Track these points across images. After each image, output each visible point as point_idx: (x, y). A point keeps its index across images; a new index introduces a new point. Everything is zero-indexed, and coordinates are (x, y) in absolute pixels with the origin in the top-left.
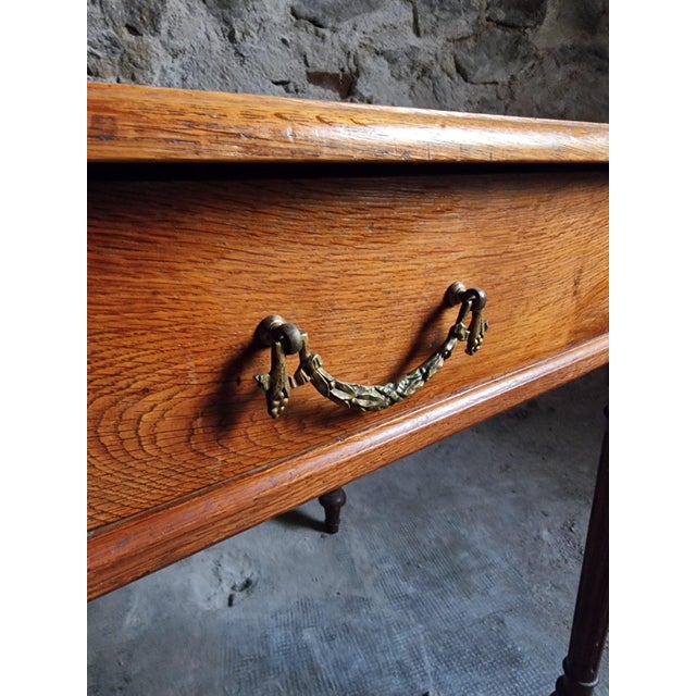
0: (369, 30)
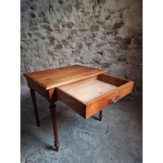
0: (105, 47)
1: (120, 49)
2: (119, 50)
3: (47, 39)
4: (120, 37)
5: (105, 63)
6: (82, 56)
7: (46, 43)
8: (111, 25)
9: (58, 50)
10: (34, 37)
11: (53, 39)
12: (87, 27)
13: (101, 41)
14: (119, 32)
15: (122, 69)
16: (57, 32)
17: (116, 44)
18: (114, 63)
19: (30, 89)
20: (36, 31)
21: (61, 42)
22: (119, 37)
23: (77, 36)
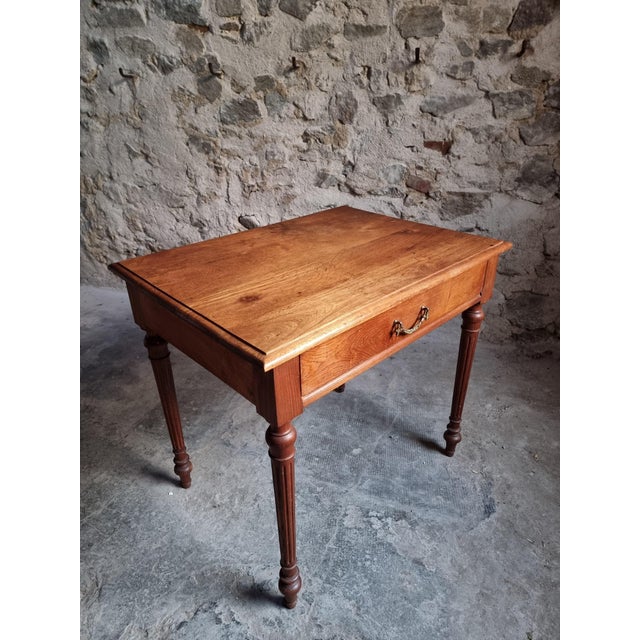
0: (463, 117)
1: (534, 126)
2: (531, 131)
3: (184, 69)
4: (542, 67)
5: (456, 194)
6: (350, 158)
7: (179, 94)
8: (503, 7)
9: (236, 129)
10: (119, 60)
11: (211, 71)
12: (383, 17)
13: (443, 88)
14: (539, 44)
15: (532, 220)
16: (230, 34)
17: (520, 104)
18: (501, 191)
19: (144, 333)
20: (127, 30)
21: (250, 89)
22: (535, 68)
23: (332, 58)
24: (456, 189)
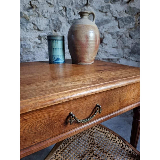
0: (107, 28)
2: (134, 33)
5: (106, 59)
17: (129, 22)
18: (123, 57)
23: (49, 3)
24: (106, 57)
